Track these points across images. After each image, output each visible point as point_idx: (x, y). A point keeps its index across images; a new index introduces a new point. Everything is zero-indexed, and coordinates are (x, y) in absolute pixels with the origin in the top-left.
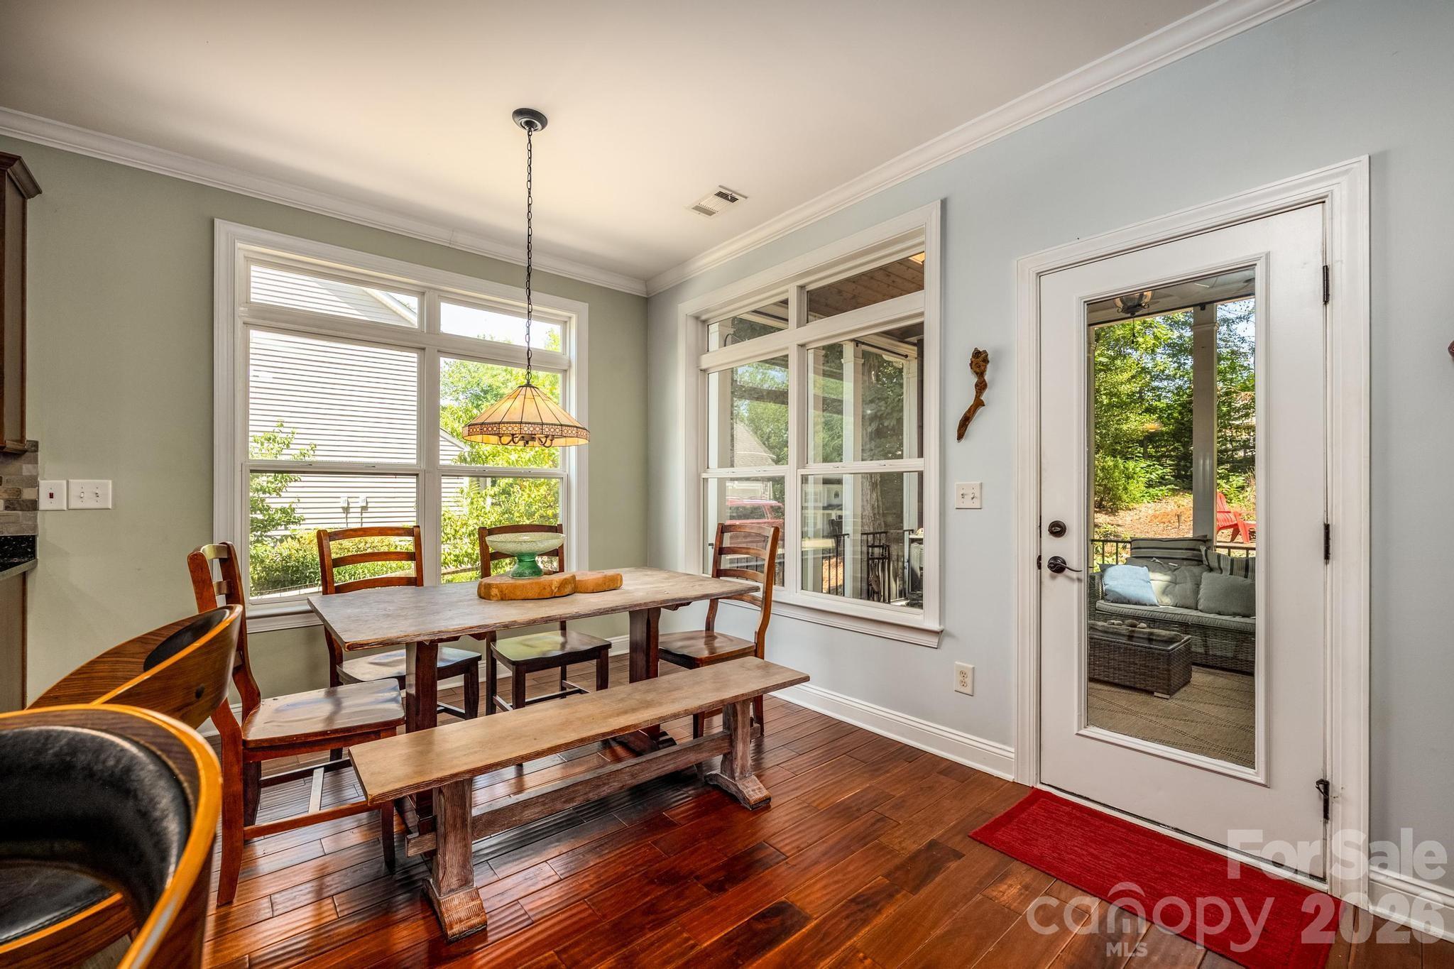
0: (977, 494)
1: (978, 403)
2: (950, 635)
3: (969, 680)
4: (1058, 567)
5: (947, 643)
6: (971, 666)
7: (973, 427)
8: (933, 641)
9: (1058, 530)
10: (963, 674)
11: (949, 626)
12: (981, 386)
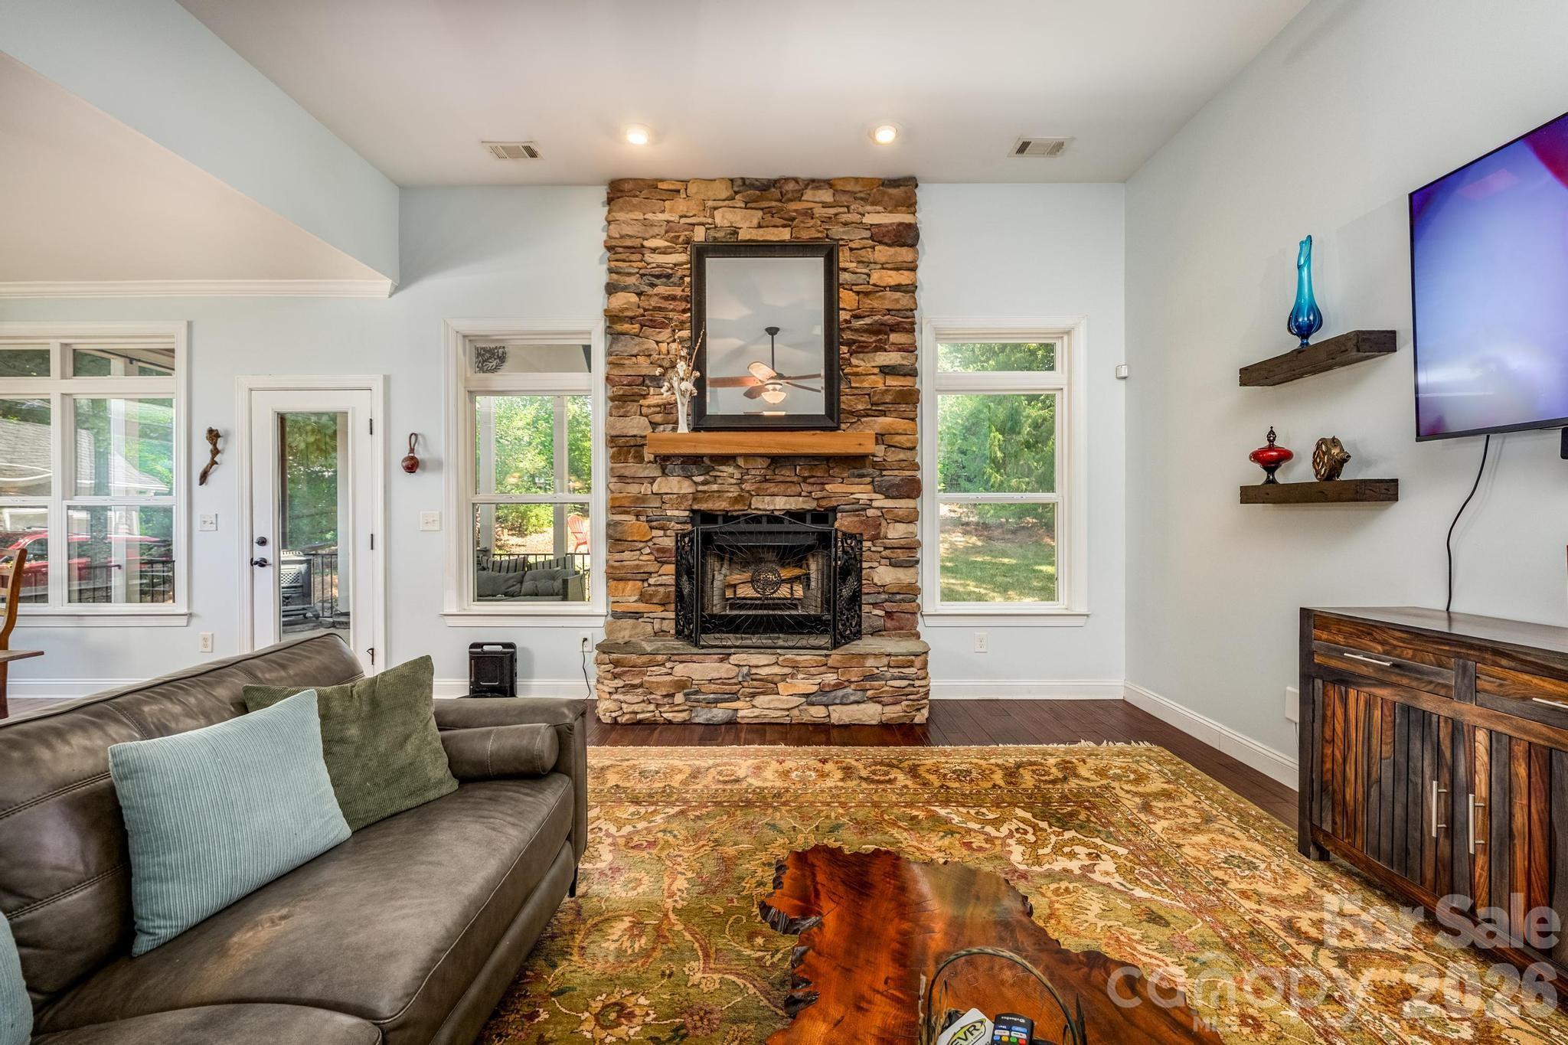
0: (214, 522)
1: (213, 463)
2: (197, 616)
3: (209, 643)
4: (263, 563)
5: (194, 621)
6: (210, 633)
7: (211, 478)
8: (183, 621)
9: (263, 542)
10: (205, 639)
11: (195, 610)
12: (215, 452)
